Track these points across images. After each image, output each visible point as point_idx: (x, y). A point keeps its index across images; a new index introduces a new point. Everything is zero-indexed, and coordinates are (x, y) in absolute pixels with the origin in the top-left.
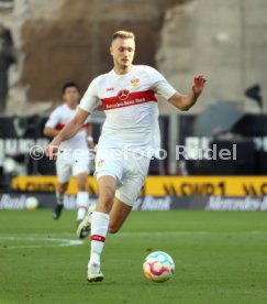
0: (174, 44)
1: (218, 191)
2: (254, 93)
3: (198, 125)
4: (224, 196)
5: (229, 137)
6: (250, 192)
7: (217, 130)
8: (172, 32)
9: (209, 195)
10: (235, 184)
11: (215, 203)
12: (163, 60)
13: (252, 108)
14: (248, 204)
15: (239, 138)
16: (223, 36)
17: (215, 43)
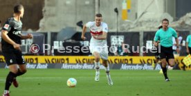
0: (49, 5)
1: (66, 62)
2: (80, 24)
3: (58, 36)
4: (68, 63)
5: (70, 41)
6: (78, 62)
7: (66, 38)
9: (63, 63)
10: (72, 59)
11: (65, 66)
12: (45, 11)
13: (79, 30)
14: (78, 66)
15: (74, 41)
16: (68, 2)
17: (65, 5)
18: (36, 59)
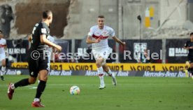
0: (73, 13)
1: (90, 69)
3: (82, 43)
4: (92, 70)
8: (72, 8)
9: (86, 70)
11: (89, 73)
12: (69, 18)
16: (92, 10)
17: (89, 12)
18: (61, 66)
